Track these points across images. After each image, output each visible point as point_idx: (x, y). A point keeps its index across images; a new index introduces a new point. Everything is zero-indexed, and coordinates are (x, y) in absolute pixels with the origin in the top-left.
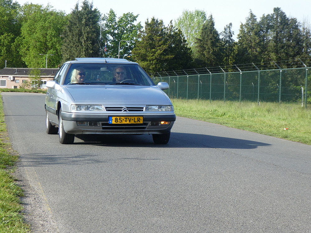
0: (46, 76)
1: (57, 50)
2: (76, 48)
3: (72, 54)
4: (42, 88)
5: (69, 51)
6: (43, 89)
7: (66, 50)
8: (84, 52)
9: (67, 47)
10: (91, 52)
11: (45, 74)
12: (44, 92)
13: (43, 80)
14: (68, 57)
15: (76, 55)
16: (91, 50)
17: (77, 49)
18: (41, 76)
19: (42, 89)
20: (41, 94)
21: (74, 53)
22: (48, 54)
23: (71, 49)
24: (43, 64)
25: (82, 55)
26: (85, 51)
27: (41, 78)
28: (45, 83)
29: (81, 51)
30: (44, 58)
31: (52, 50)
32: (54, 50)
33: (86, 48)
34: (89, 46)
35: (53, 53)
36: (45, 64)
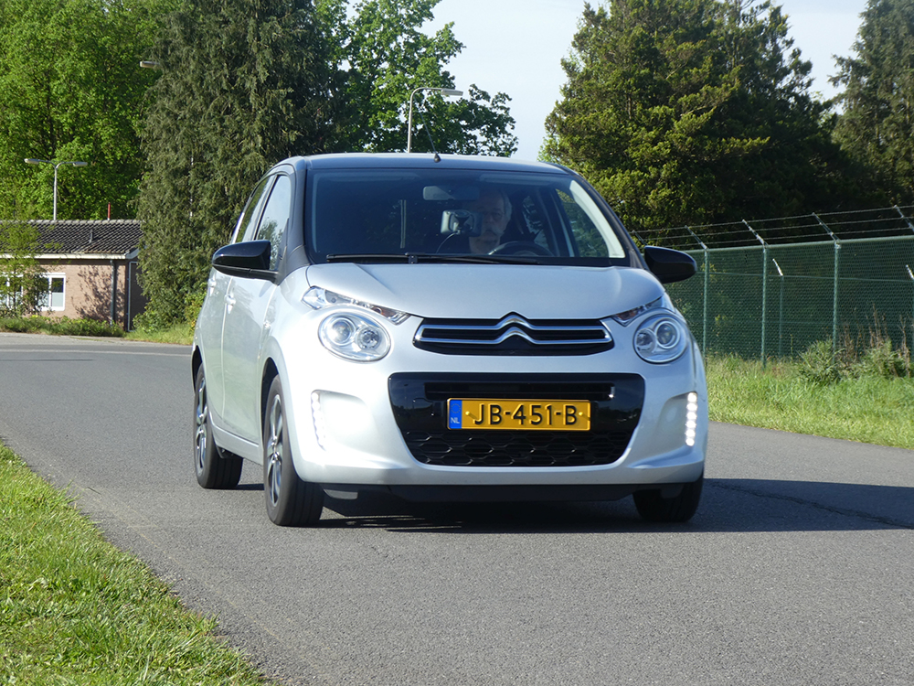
0: (63, 257)
2: (222, 120)
3: (199, 146)
4: (44, 309)
5: (184, 134)
6: (50, 312)
7: (169, 131)
8: (260, 139)
9: (176, 116)
10: (293, 138)
11: (56, 245)
12: (54, 329)
13: (51, 274)
14: (182, 163)
15: (219, 153)
16: (291, 128)
17: (226, 123)
18: (37, 257)
19: (44, 315)
20: (43, 338)
21: (207, 146)
22: (57, 160)
23: (192, 127)
24: (35, 202)
25: (248, 152)
26: (262, 133)
27: (42, 266)
28: (58, 286)
29: (241, 133)
30: (41, 177)
31: (74, 142)
32: (83, 143)
33: (267, 118)
34: (284, 109)
35: (79, 155)
36: (49, 203)
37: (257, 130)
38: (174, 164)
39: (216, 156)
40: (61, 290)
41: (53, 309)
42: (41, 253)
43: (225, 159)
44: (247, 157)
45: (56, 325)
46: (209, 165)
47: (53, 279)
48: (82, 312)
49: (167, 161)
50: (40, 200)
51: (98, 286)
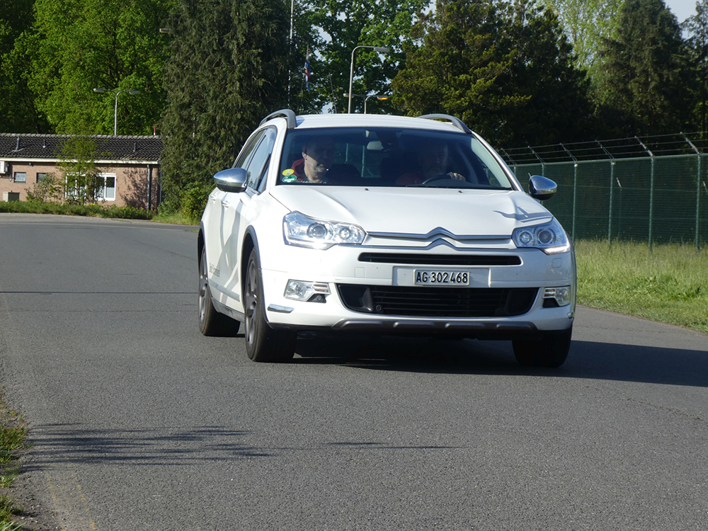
0: (114, 162)
1: (149, 76)
2: (213, 71)
3: (199, 88)
4: (100, 199)
5: (188, 79)
6: (104, 201)
7: (178, 77)
8: (238, 84)
9: (183, 66)
10: (261, 84)
11: (109, 154)
12: (105, 214)
13: (105, 175)
14: (186, 100)
15: (211, 93)
16: (260, 77)
17: (216, 73)
18: (96, 162)
19: (99, 204)
20: (98, 219)
21: (204, 87)
22: (119, 89)
23: (194, 75)
24: (103, 120)
25: (230, 93)
26: (240, 80)
27: (99, 168)
28: (111, 182)
29: (226, 80)
30: (107, 101)
31: (132, 75)
32: (139, 76)
33: (243, 70)
34: (255, 64)
35: (136, 86)
36: (112, 121)
37: (236, 78)
38: (182, 100)
39: (209, 95)
40: (113, 186)
41: (106, 199)
42: (98, 159)
43: (215, 97)
44: (230, 96)
45: (107, 210)
46: (204, 101)
47: (108, 178)
48: (126, 199)
49: (177, 98)
50: (107, 118)
51: (136, 179)
